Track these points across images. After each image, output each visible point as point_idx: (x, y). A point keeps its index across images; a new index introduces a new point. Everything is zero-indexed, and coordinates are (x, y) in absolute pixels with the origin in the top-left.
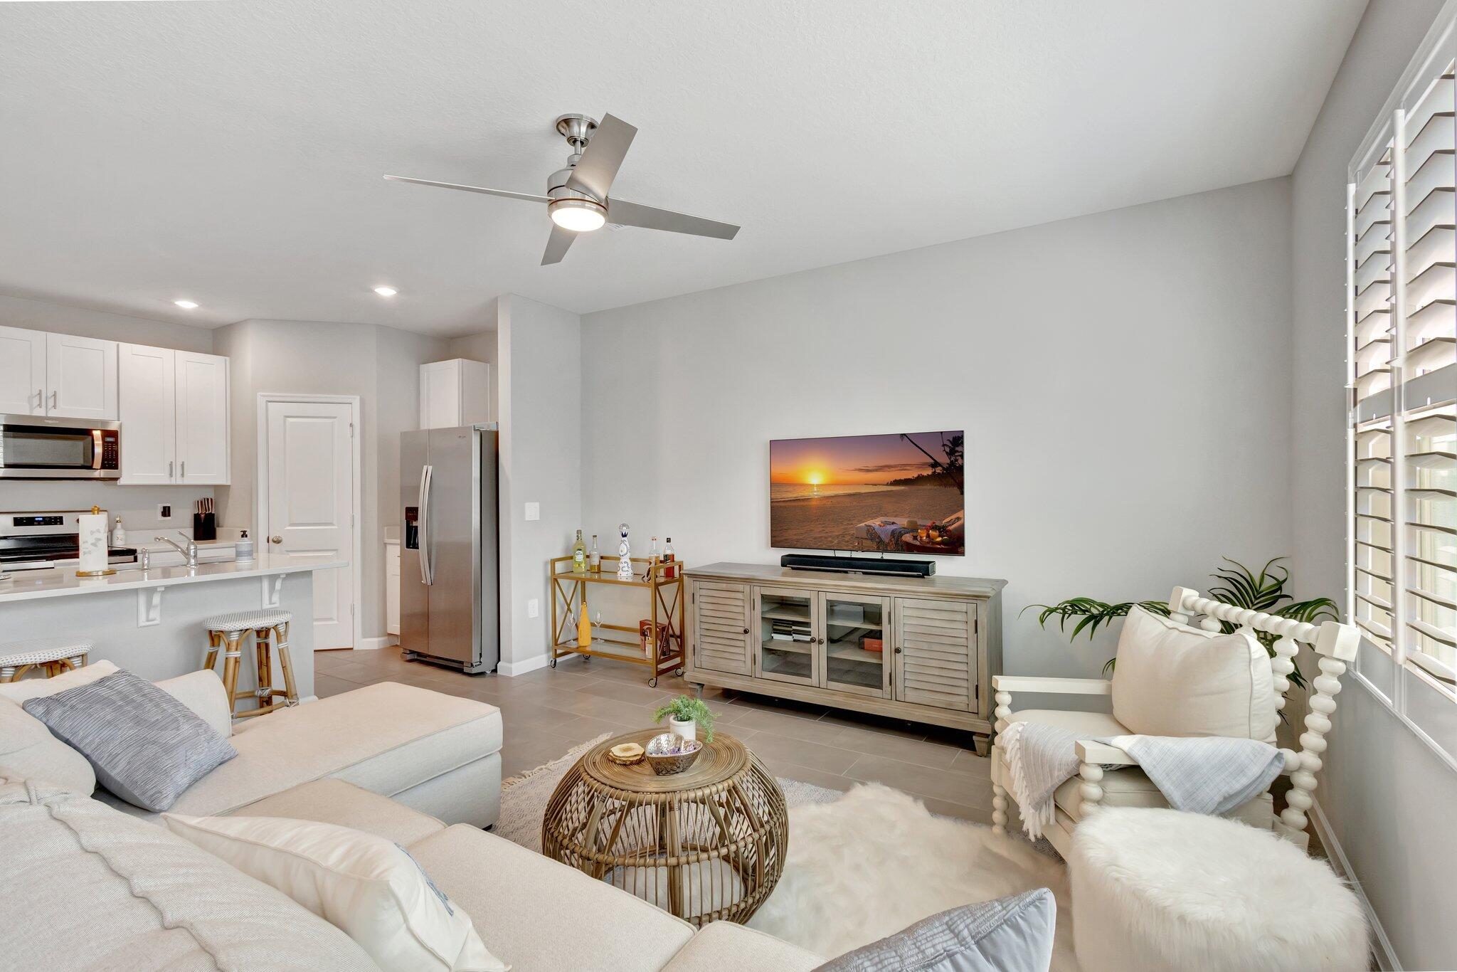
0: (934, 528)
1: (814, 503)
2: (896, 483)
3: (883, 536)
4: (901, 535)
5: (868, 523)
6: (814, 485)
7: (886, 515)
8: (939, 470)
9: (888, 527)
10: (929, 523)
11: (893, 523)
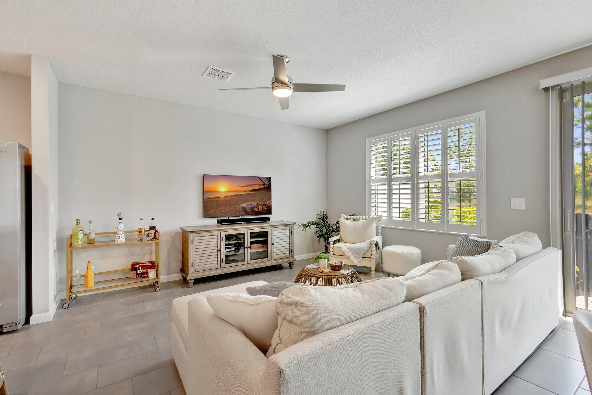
0: (264, 205)
1: (221, 199)
2: (253, 190)
3: (247, 210)
4: (254, 208)
5: (242, 205)
6: (222, 192)
7: (249, 202)
8: (266, 186)
9: (249, 206)
10: (263, 204)
11: (251, 204)
